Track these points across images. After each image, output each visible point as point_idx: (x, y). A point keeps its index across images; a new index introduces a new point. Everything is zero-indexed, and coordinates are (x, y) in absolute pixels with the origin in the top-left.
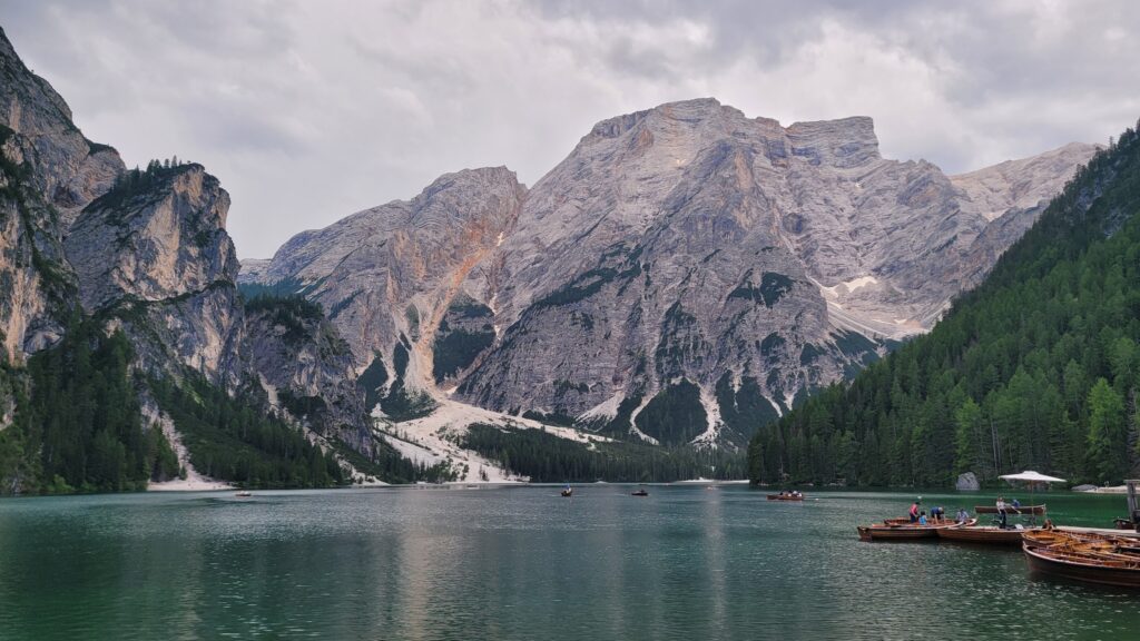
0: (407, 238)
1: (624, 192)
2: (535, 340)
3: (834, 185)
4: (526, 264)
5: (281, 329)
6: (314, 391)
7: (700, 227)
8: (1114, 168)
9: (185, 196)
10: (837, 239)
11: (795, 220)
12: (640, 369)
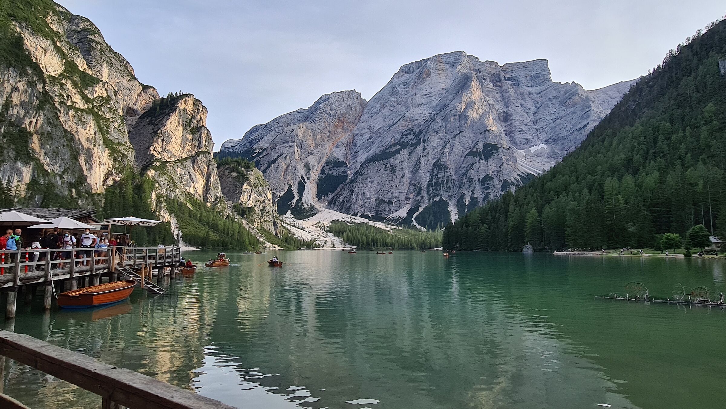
0: (305, 128)
1: (414, 102)
2: (367, 179)
3: (526, 96)
4: (364, 140)
5: (234, 174)
6: (251, 204)
7: (452, 119)
8: (648, 87)
9: (185, 110)
10: (526, 125)
11: (505, 115)
12: (419, 193)
